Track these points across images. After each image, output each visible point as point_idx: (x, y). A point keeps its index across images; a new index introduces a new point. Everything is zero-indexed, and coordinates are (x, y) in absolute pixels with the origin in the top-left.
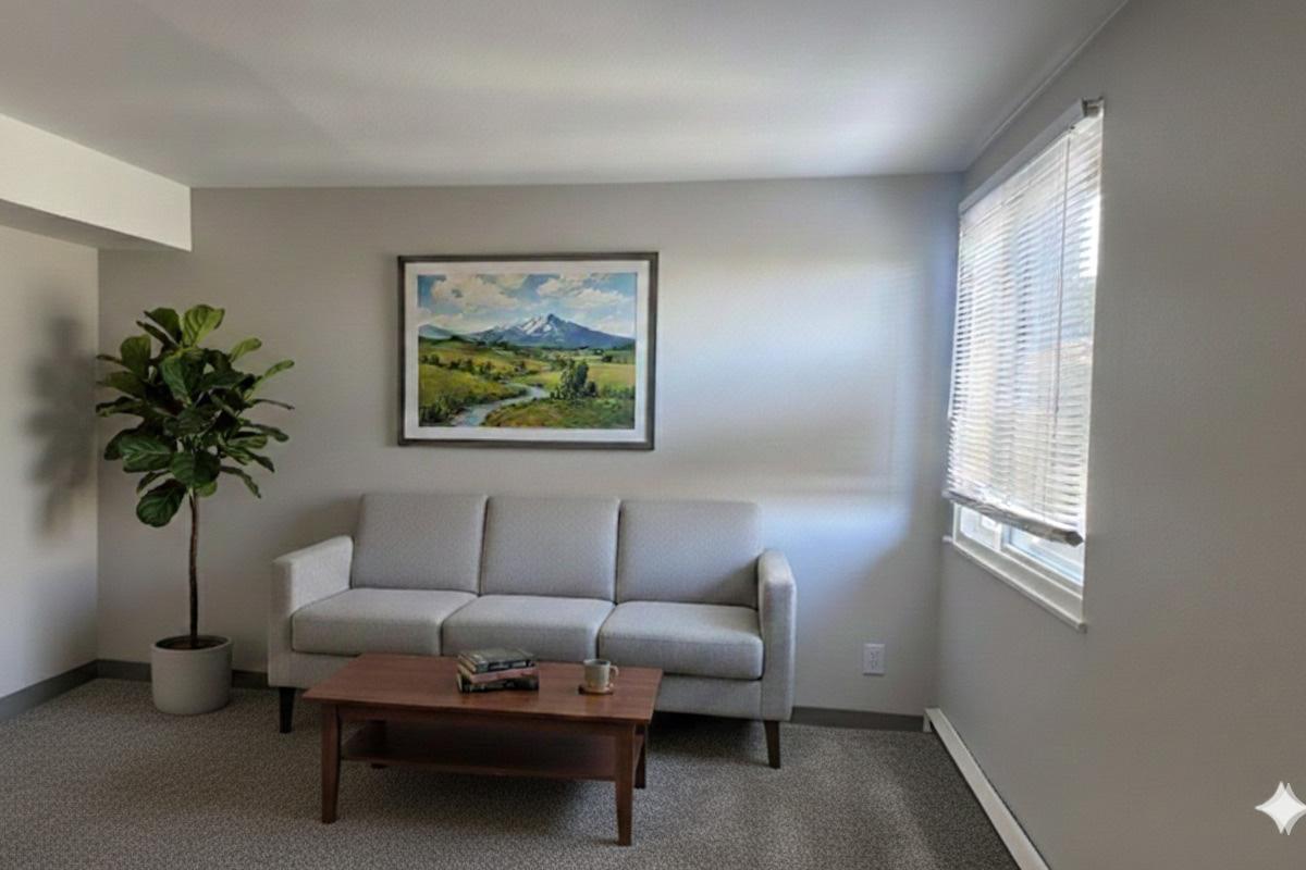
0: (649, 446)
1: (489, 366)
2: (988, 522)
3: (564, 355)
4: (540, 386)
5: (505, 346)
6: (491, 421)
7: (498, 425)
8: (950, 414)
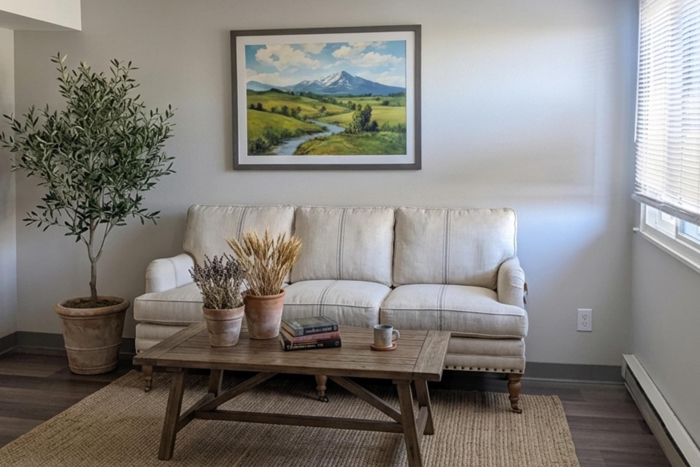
0: (417, 166)
1: (299, 109)
2: (666, 216)
3: (354, 101)
4: (337, 123)
5: (310, 95)
6: (301, 151)
7: (307, 153)
8: (635, 138)
